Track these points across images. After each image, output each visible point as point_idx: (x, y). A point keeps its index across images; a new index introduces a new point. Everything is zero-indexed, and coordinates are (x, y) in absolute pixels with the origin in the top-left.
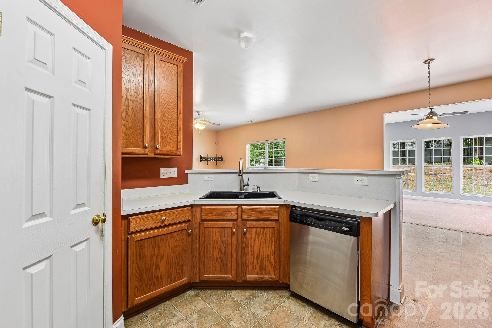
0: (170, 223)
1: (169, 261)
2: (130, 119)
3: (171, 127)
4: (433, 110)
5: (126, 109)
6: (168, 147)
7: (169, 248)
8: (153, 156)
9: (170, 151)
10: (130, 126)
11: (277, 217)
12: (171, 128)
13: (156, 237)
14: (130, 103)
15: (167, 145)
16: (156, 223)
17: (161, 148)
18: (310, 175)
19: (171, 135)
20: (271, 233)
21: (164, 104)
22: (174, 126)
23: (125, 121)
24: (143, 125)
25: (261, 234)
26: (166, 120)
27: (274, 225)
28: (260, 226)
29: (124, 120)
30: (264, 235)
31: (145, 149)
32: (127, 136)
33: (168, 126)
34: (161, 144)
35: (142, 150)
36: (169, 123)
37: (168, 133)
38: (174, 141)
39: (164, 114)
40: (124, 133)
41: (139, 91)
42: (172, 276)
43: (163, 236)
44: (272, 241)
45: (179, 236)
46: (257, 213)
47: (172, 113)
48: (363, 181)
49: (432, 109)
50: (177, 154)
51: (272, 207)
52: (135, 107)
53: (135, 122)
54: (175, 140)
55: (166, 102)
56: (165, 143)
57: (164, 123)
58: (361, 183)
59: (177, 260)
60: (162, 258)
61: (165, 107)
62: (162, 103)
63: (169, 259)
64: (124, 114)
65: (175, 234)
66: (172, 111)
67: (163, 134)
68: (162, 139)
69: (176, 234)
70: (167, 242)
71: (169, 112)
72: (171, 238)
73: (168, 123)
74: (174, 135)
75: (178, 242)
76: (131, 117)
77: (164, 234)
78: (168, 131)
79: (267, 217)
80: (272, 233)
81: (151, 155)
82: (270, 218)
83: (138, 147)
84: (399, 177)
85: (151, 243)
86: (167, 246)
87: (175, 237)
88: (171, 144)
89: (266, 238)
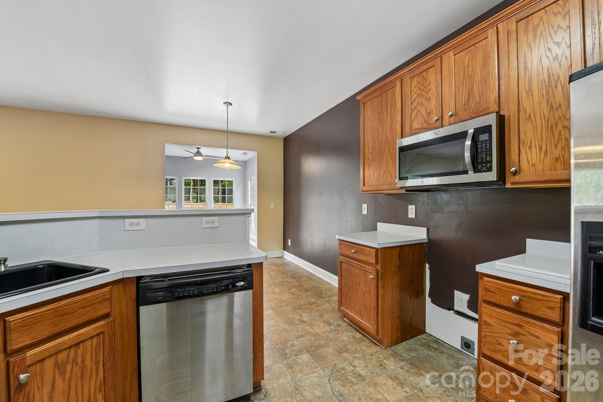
4: (199, 150)
11: (107, 310)
18: (126, 220)
20: (95, 348)
25: (71, 361)
27: (102, 328)
28: (68, 347)
30: (79, 360)
44: (97, 363)
46: (58, 318)
48: (213, 222)
49: (198, 148)
51: (97, 292)
58: (210, 225)
79: (84, 319)
80: (98, 344)
82: (92, 318)
84: (249, 215)
89: (84, 364)
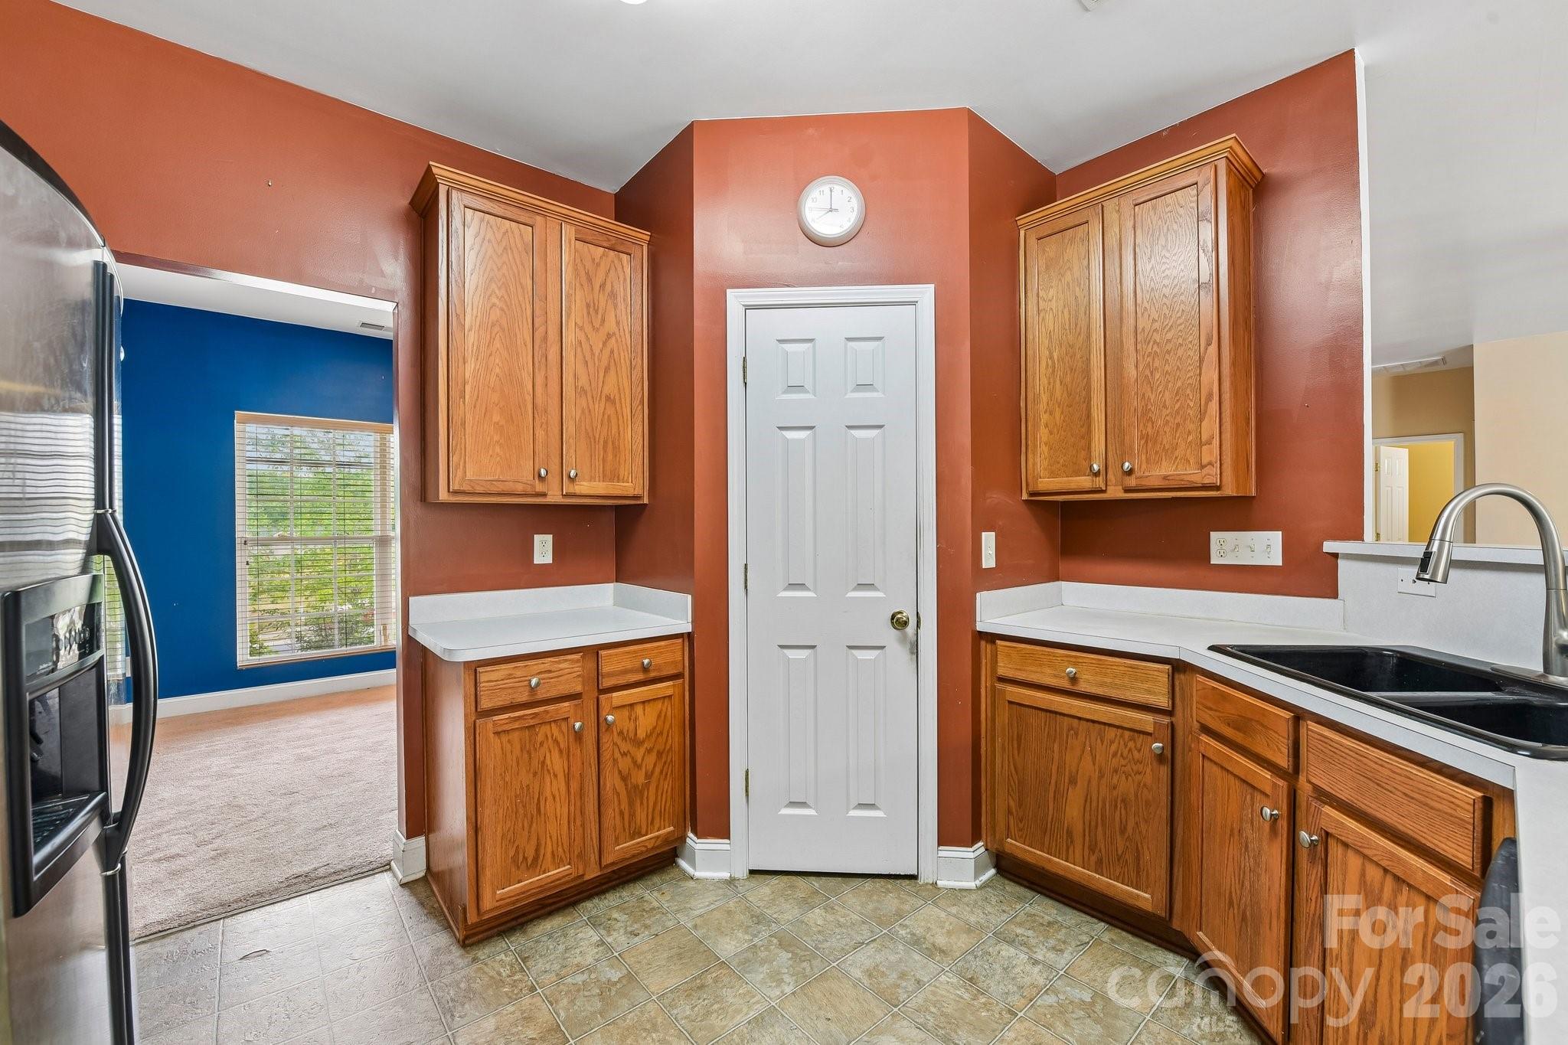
0: (1093, 691)
1: (1094, 804)
2: (1059, 407)
3: (1178, 398)
5: (1049, 383)
6: (1164, 463)
7: (1094, 764)
8: (1121, 495)
9: (1171, 478)
10: (1058, 423)
12: (1178, 400)
13: (1056, 713)
14: (1056, 366)
15: (1164, 457)
16: (1055, 676)
17: (1142, 470)
19: (1178, 425)
21: (1152, 332)
22: (1188, 391)
23: (1048, 414)
24: (1089, 416)
26: (1157, 380)
29: (1045, 412)
31: (1094, 479)
32: (1051, 449)
33: (1167, 394)
34: (1144, 457)
35: (1085, 482)
36: (1170, 385)
37: (1168, 418)
38: (1189, 440)
39: (1151, 364)
40: (1046, 444)
41: (1079, 326)
42: (1103, 853)
43: (1076, 721)
45: (1126, 746)
47: (1180, 352)
50: (1200, 485)
52: (1069, 372)
53: (1069, 412)
54: (1190, 438)
55: (1156, 325)
56: (1157, 452)
57: (1152, 390)
59: (1118, 813)
60: (1073, 781)
61: (1155, 342)
62: (1146, 334)
63: (1094, 797)
64: (1044, 398)
65: (1111, 733)
66: (1181, 345)
67: (1150, 424)
68: (1146, 442)
69: (1116, 735)
70: (1088, 743)
71: (1168, 352)
72: (1099, 740)
73: (1166, 387)
74: (1188, 422)
75: (1123, 762)
76: (1059, 401)
77: (1080, 719)
78: (1165, 412)
81: (1115, 493)
83: (1077, 473)
85: (1045, 725)
86: (1088, 758)
87: (1112, 742)
88: (1177, 453)
